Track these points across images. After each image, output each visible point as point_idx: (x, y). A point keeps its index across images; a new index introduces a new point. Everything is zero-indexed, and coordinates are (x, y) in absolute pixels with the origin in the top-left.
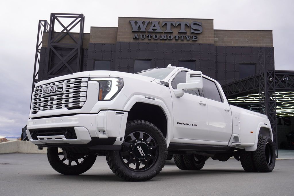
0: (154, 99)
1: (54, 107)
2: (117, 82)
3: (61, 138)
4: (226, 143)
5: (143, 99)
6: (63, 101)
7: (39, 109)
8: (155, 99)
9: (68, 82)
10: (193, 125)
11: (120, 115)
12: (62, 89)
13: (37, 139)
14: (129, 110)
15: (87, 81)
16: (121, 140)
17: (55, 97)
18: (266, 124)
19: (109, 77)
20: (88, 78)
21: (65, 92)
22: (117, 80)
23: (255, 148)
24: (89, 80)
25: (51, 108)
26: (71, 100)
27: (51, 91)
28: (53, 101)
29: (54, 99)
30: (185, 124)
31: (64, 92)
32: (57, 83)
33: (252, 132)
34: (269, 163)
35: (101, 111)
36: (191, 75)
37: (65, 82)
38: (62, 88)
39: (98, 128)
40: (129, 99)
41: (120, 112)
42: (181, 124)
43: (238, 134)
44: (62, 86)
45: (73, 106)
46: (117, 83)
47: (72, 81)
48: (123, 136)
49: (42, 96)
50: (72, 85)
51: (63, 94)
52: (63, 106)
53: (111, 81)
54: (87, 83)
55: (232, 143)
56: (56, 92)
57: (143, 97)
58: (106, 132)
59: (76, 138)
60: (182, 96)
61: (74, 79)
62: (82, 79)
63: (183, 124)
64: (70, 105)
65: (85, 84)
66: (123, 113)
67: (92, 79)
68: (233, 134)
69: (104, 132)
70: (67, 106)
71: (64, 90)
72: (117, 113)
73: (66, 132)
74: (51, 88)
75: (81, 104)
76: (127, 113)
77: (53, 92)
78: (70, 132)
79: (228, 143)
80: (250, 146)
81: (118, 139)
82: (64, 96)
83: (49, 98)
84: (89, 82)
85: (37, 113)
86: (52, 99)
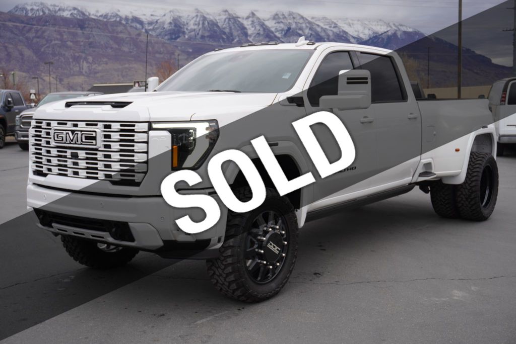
1: (83, 173)
2: (207, 129)
4: (407, 180)
6: (100, 165)
7: (50, 170)
9: (106, 127)
12: (94, 141)
15: (146, 130)
16: (219, 241)
17: (82, 154)
18: (487, 127)
19: (190, 121)
20: (147, 124)
21: (102, 148)
22: (207, 125)
23: (462, 179)
24: (150, 128)
25: (76, 173)
26: (116, 166)
27: (72, 141)
28: (79, 161)
29: (79, 158)
31: (100, 147)
32: (82, 126)
33: (457, 150)
34: (484, 204)
37: (100, 125)
38: (94, 138)
43: (432, 158)
44: (94, 134)
46: (208, 132)
47: (116, 126)
49: (52, 145)
50: (115, 136)
51: (97, 150)
52: (101, 174)
53: (195, 130)
54: (146, 135)
55: (419, 176)
56: (81, 144)
61: (119, 124)
62: (137, 124)
65: (143, 137)
68: (422, 160)
74: (70, 133)
77: (75, 144)
79: (411, 177)
80: (453, 176)
82: (100, 156)
83: (69, 153)
84: (151, 133)
85: (45, 175)
86: (75, 156)
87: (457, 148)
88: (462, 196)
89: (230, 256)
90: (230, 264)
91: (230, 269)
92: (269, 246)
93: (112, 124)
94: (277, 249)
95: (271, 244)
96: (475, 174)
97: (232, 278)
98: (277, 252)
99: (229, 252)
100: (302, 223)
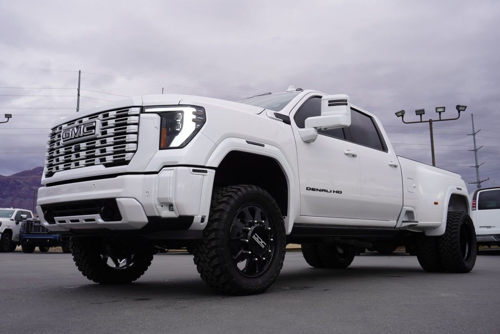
0: (263, 146)
1: (82, 163)
2: (194, 113)
3: (94, 220)
4: (392, 223)
5: (242, 146)
6: (97, 152)
7: (57, 168)
8: (265, 145)
9: (105, 116)
10: (334, 192)
11: (199, 176)
12: (93, 130)
13: (54, 222)
14: (216, 165)
15: (138, 113)
16: (203, 220)
17: (83, 146)
18: (461, 189)
19: (179, 105)
20: (139, 108)
21: (100, 136)
22: (194, 110)
23: (442, 230)
24: (142, 111)
25: (77, 164)
26: (110, 150)
27: (76, 134)
28: (80, 153)
29: (81, 149)
30: (320, 191)
31: (98, 135)
32: (85, 120)
33: (436, 203)
34: (465, 258)
35: (164, 169)
36: (329, 102)
37: (101, 116)
38: (94, 128)
39: (158, 199)
40: (216, 145)
41: (199, 169)
42: (313, 189)
43: (414, 208)
44: (94, 124)
45: (114, 161)
46: (194, 117)
47: (112, 114)
48: (206, 212)
49: (61, 145)
50: (111, 123)
51: (96, 139)
52: (97, 160)
53: (182, 113)
54: (137, 117)
55: (403, 222)
57: (244, 142)
58: (175, 207)
59: (120, 218)
60: (313, 140)
61: (115, 112)
62: (130, 109)
63: (317, 190)
64: (109, 159)
65: (135, 119)
66: (206, 172)
67: (147, 110)
68: (404, 207)
69: (171, 206)
70: (104, 160)
71: (98, 132)
72: (194, 171)
73: (102, 208)
74: (75, 128)
75: (128, 156)
76: (214, 171)
77: (79, 137)
78: (109, 207)
79: (396, 222)
80: (434, 228)
81: (197, 219)
82: (98, 143)
83: (73, 148)
84: (142, 115)
85: (53, 174)
86: (78, 149)
87: (436, 201)
88: (444, 247)
89: (213, 239)
90: (213, 248)
91: (213, 252)
92: (254, 237)
93: (110, 112)
94: (263, 243)
95: (256, 236)
96: (454, 227)
97: (215, 262)
98: (263, 246)
99: (213, 235)
100: (289, 230)
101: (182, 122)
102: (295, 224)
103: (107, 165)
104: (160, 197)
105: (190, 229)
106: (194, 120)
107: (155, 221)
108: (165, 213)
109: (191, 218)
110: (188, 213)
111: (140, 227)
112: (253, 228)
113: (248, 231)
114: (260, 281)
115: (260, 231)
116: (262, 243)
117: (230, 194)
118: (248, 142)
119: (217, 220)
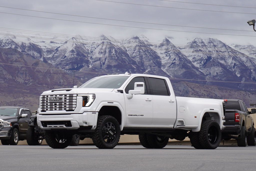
0: (113, 103)
1: (58, 109)
2: (92, 96)
3: (63, 126)
4: (171, 126)
5: (106, 104)
6: (63, 106)
7: (47, 109)
9: (65, 96)
10: (140, 115)
11: (94, 114)
13: (47, 127)
14: (99, 111)
15: (76, 96)
16: (95, 127)
17: (58, 104)
19: (88, 94)
20: (76, 95)
21: (64, 102)
22: (92, 95)
23: (199, 129)
24: (77, 96)
25: (56, 109)
26: (68, 106)
28: (57, 106)
30: (134, 115)
32: (58, 96)
33: (196, 117)
35: (84, 112)
36: (137, 85)
37: (64, 95)
38: (62, 99)
39: (83, 121)
40: (99, 105)
41: (94, 112)
42: (131, 115)
43: (183, 119)
44: (62, 98)
45: (69, 110)
46: (92, 97)
47: (68, 95)
48: (96, 125)
49: (48, 102)
50: (68, 98)
51: (62, 102)
52: (63, 109)
53: (89, 96)
55: (177, 125)
56: (58, 101)
57: (107, 103)
58: (87, 123)
59: (71, 126)
60: (131, 98)
61: (69, 95)
62: (74, 95)
63: (133, 115)
64: (67, 109)
65: (75, 98)
66: (96, 113)
67: (78, 95)
68: (177, 119)
69: (86, 123)
70: (66, 109)
71: (63, 100)
72: (93, 113)
73: (66, 123)
74: (54, 98)
75: (73, 109)
76: (98, 113)
77: (56, 101)
78: (68, 123)
79: (173, 126)
80: (195, 128)
81: (93, 127)
82: (63, 104)
83: (54, 104)
84: (77, 97)
85: (45, 111)
86: (56, 104)
88: (200, 137)
89: (98, 132)
90: (98, 134)
91: (98, 136)
92: (110, 132)
93: (67, 95)
96: (205, 128)
97: (98, 139)
98: (112, 134)
99: (98, 131)
100: (122, 129)
101: (89, 99)
102: (124, 127)
103: (67, 111)
104: (83, 120)
105: (92, 129)
106: (92, 98)
107: (82, 127)
108: (85, 125)
109: (92, 126)
110: (91, 125)
111: (77, 129)
112: (109, 129)
113: (108, 130)
114: (111, 145)
115: (112, 130)
116: (112, 133)
117: (102, 119)
118: (108, 103)
119: (99, 127)
